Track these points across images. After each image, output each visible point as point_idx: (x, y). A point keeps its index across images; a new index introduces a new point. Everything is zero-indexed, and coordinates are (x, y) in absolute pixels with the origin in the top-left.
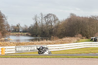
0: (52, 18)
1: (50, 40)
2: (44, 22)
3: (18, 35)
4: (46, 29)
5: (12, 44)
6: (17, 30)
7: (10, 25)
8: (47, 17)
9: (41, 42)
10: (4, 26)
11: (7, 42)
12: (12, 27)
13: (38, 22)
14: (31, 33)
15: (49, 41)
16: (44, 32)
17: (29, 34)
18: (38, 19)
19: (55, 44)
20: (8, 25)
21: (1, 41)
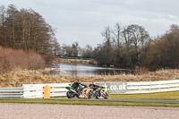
0: (137, 34)
1: (132, 73)
2: (123, 41)
3: (75, 63)
4: (125, 52)
5: (63, 79)
6: (73, 55)
7: (61, 46)
8: (128, 30)
9: (115, 77)
10: (50, 46)
11: (54, 76)
12: (64, 48)
13: (111, 40)
14: (98, 60)
15: (130, 76)
16: (122, 59)
17: (95, 62)
18: (112, 35)
19: (141, 80)
20: (57, 45)
21: (44, 73)
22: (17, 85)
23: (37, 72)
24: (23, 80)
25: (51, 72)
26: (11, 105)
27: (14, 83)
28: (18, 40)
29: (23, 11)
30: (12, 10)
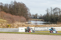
0: (58, 11)
1: (56, 24)
2: (53, 13)
3: (36, 20)
4: (54, 17)
5: (32, 26)
6: (36, 18)
8: (55, 9)
9: (50, 25)
10: (28, 14)
11: (29, 25)
12: (33, 15)
13: (49, 13)
15: (55, 25)
16: (52, 19)
17: (43, 20)
18: (49, 11)
19: (59, 26)
20: (30, 14)
21: (26, 24)
22: (17, 27)
23: (24, 23)
24: (19, 26)
25: (28, 23)
26: (15, 34)
27: (16, 27)
28: (17, 12)
29: (19, 3)
30: (15, 3)
